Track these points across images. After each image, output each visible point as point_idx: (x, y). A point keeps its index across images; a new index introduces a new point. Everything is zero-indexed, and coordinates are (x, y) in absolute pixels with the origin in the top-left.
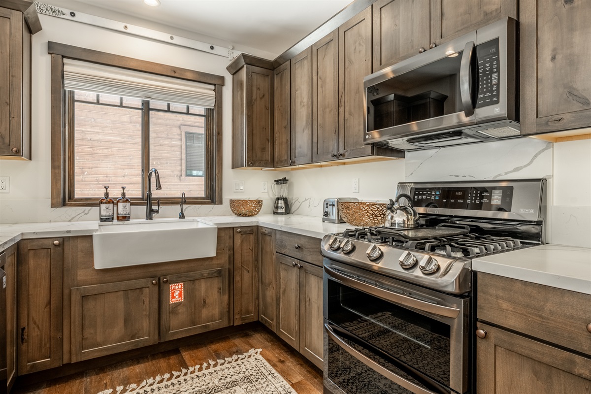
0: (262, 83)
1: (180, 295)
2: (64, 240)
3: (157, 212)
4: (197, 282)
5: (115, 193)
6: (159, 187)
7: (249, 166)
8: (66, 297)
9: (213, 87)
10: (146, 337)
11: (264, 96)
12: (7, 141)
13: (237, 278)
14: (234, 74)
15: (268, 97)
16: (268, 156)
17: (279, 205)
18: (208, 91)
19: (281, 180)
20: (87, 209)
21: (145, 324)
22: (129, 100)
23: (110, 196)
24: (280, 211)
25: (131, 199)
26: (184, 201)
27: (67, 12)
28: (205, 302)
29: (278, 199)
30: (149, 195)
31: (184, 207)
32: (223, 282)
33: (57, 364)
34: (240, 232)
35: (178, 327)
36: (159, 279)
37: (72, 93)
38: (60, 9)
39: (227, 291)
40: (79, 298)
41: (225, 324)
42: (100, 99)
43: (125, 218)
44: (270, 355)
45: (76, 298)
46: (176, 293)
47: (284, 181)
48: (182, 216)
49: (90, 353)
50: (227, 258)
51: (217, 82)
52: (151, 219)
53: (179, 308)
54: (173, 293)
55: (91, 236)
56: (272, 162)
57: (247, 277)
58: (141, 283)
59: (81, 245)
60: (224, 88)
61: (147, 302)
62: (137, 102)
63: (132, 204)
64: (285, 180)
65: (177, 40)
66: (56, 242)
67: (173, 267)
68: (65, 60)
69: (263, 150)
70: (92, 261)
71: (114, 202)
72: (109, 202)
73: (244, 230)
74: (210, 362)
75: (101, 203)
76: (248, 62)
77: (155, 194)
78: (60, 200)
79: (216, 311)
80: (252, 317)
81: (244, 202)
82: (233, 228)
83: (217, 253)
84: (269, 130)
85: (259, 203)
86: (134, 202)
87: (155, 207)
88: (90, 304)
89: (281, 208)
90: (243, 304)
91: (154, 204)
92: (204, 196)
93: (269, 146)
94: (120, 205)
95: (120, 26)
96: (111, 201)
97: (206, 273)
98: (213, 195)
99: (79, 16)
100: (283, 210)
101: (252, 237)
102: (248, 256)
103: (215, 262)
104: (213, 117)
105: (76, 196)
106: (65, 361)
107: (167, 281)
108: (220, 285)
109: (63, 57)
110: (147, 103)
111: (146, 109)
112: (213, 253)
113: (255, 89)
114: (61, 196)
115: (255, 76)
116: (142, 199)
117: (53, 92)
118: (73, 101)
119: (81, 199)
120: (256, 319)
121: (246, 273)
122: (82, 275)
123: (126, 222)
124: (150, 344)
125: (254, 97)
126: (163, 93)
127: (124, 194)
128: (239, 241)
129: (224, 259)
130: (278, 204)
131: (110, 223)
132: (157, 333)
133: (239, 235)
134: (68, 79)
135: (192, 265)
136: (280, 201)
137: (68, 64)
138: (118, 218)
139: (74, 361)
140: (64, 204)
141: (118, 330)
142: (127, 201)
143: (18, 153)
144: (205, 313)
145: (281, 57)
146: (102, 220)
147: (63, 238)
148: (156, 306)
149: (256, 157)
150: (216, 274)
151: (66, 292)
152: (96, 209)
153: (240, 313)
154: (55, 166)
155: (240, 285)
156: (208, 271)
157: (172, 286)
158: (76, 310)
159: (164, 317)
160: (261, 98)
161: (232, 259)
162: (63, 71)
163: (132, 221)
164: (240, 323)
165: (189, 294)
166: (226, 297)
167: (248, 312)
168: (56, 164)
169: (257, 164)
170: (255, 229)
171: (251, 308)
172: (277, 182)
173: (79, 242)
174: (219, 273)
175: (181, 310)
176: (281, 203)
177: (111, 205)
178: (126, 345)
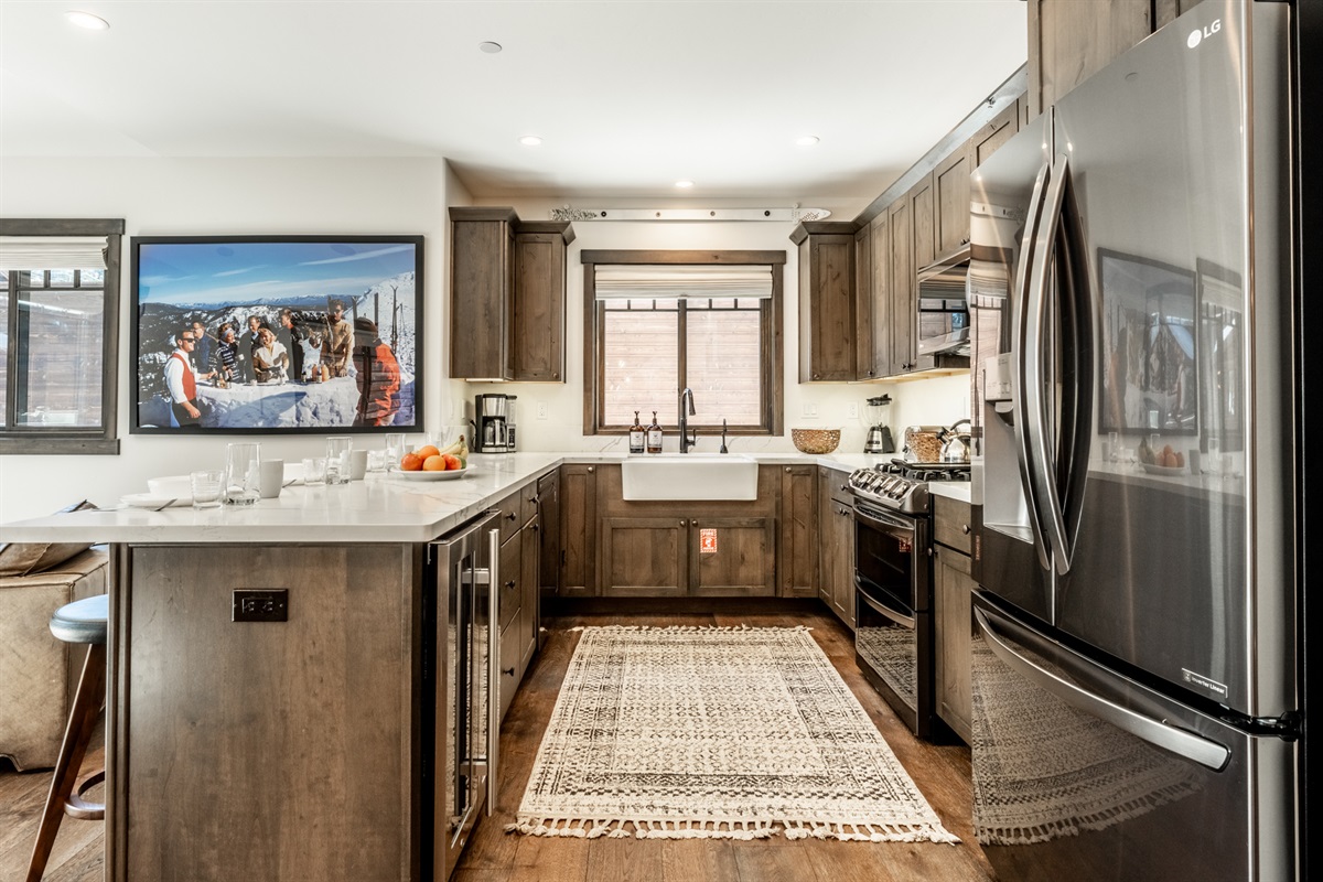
0: (834, 256)
1: (713, 545)
2: (597, 466)
3: (693, 443)
4: (733, 531)
5: (646, 420)
6: (693, 412)
7: (813, 379)
8: (598, 527)
9: (770, 268)
10: (674, 588)
11: (838, 275)
12: (549, 366)
13: (788, 534)
14: (800, 245)
15: (845, 275)
16: (845, 364)
17: (875, 439)
18: (763, 275)
19: (877, 399)
20: (618, 437)
21: (674, 571)
22: (662, 303)
23: (641, 424)
24: (875, 447)
25: (664, 427)
26: (725, 430)
27: (598, 212)
28: (743, 558)
29: (873, 429)
30: (684, 422)
31: (728, 438)
32: (766, 536)
33: (589, 595)
34: (790, 472)
35: (711, 584)
36: (688, 521)
37: (603, 303)
38: (592, 211)
39: (773, 550)
40: (609, 530)
41: (769, 592)
42: (632, 304)
43: (656, 450)
44: (820, 634)
45: (607, 530)
46: (708, 540)
47: (881, 399)
48: (724, 450)
49: (620, 591)
50: (773, 505)
51: (776, 260)
52: (686, 452)
53: (712, 559)
54: (704, 540)
55: (620, 465)
56: (853, 373)
57: (801, 535)
58: (669, 522)
59: (612, 473)
60: (786, 267)
61: (675, 546)
62: (673, 303)
63: (664, 433)
64: (885, 399)
65: (719, 215)
66: (590, 469)
67: (704, 509)
68: (597, 267)
69: (838, 354)
70: (621, 492)
71: (644, 430)
72: (639, 430)
73: (797, 469)
74: (744, 626)
75: (631, 430)
76: (812, 230)
77: (691, 421)
78: (592, 427)
79: (758, 573)
80: (809, 591)
81: (810, 433)
82: (782, 465)
83: (758, 496)
84: (847, 325)
85: (836, 434)
86: (667, 431)
87: (690, 438)
88: (619, 538)
89: (878, 443)
90: (796, 571)
91: (690, 434)
92: (759, 424)
93: (847, 349)
94: (651, 433)
95: (652, 215)
96: (641, 429)
97: (744, 521)
98: (770, 423)
99: (611, 214)
100: (880, 447)
101: (809, 479)
102: (803, 506)
103: (757, 509)
104: (771, 311)
105: (606, 424)
106: (597, 594)
107: (697, 524)
108: (763, 540)
109: (595, 264)
110: (685, 301)
111: (683, 309)
112: (752, 496)
113: (823, 268)
114: (593, 423)
115: (823, 249)
116: (677, 427)
117: (585, 307)
118: (604, 310)
119: (612, 427)
120: (815, 596)
121: (799, 528)
122: (612, 506)
123: (657, 455)
124: (678, 595)
125: (823, 279)
126: (702, 288)
127: (655, 421)
128: (790, 485)
129: (769, 507)
130: (872, 436)
131: (640, 455)
132: (686, 584)
133: (790, 475)
134: (600, 289)
135: (728, 509)
136: (875, 432)
137: (599, 271)
138: (649, 449)
139: (605, 595)
140: (595, 433)
141: (645, 572)
142: (658, 429)
143: (557, 378)
144: (743, 572)
145: (859, 218)
146: (633, 451)
147: (596, 465)
148: (685, 551)
149: (827, 366)
150: (757, 525)
151: (598, 521)
152: (625, 438)
153: (792, 581)
154: (587, 389)
155: (791, 544)
156: (747, 519)
157: (703, 532)
158: (606, 541)
159: (694, 567)
160: (834, 280)
161: (779, 507)
162: (594, 281)
163: (663, 454)
164: (791, 596)
165: (723, 543)
166: (771, 557)
167: (803, 583)
168: (588, 386)
169: (828, 377)
170: (813, 469)
171: (808, 578)
172: (872, 402)
173: (610, 469)
174: (762, 524)
175: (714, 563)
176: (878, 436)
177: (642, 433)
178: (653, 591)
